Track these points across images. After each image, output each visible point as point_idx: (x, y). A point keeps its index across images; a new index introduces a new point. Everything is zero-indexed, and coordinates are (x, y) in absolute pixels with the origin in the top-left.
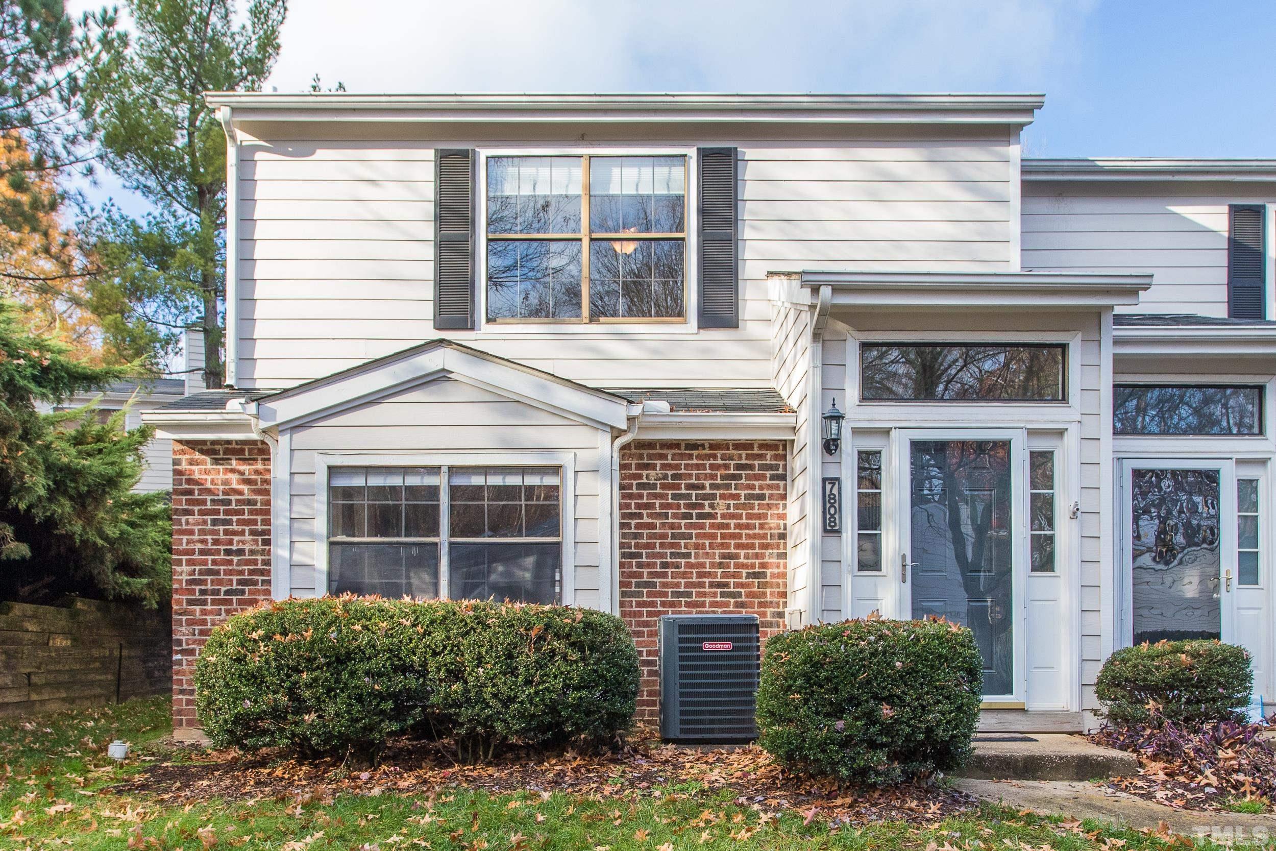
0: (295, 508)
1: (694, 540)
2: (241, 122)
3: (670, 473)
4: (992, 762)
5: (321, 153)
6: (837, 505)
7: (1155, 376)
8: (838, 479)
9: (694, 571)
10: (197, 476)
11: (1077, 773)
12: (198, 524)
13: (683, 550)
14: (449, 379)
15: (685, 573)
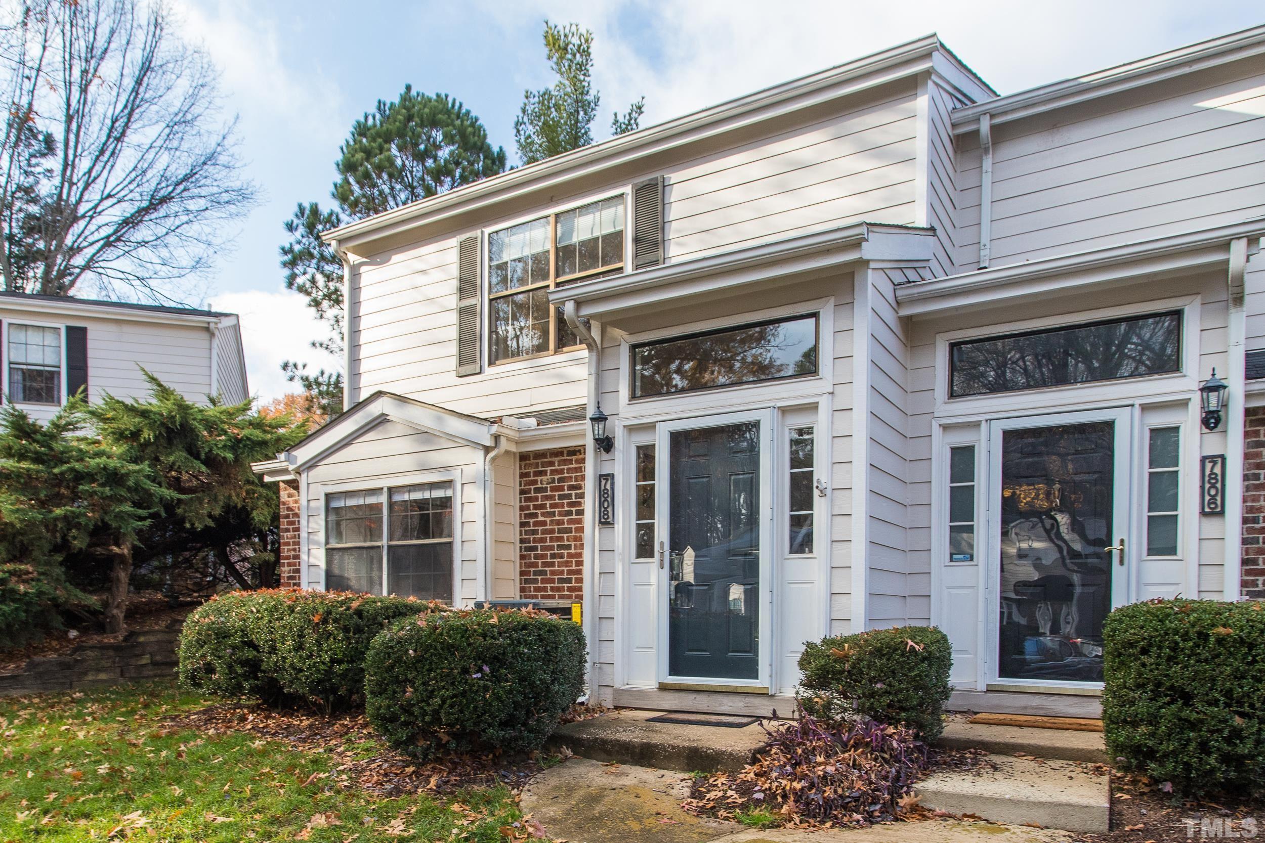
0: (310, 525)
1: (573, 534)
2: (354, 247)
3: (556, 477)
4: (613, 746)
5: (396, 258)
6: (609, 499)
7: (1029, 322)
8: (612, 475)
9: (574, 560)
10: (291, 505)
11: (688, 765)
12: (292, 538)
13: (566, 543)
14: (389, 421)
15: (567, 562)
